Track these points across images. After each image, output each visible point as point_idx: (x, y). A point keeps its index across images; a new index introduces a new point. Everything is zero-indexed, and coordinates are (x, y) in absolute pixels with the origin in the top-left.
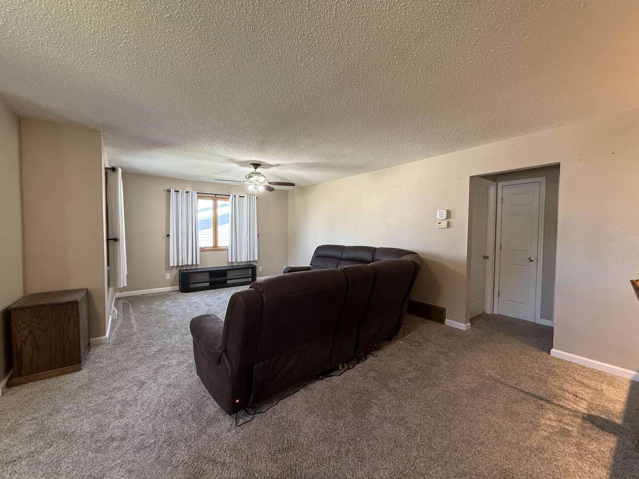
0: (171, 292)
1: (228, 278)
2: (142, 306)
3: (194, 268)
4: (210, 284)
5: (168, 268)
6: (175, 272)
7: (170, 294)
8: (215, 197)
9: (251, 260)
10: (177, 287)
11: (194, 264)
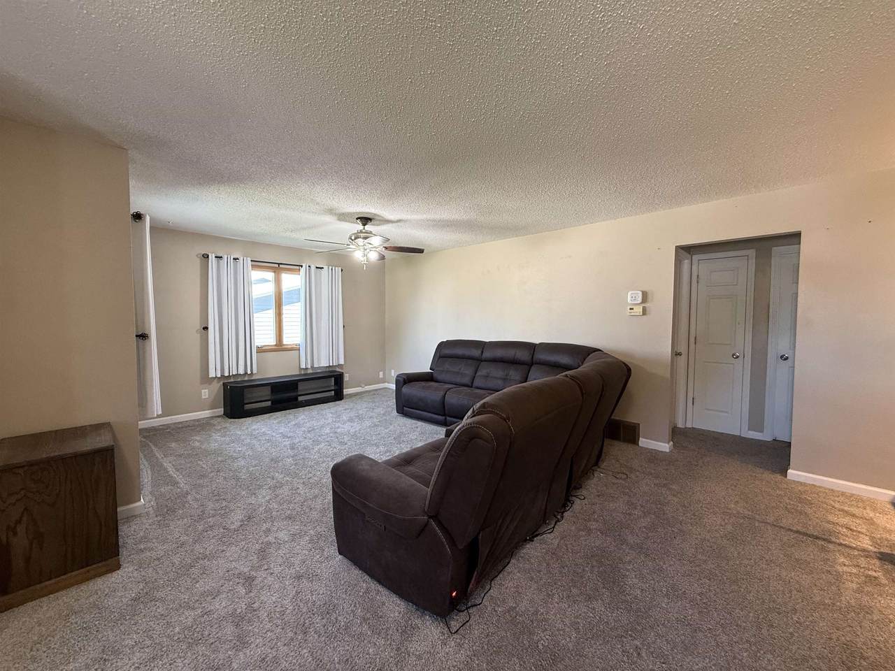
0: (212, 418)
1: (300, 393)
2: (173, 445)
3: (246, 379)
4: (272, 403)
5: (206, 379)
6: (217, 386)
7: (212, 421)
8: (278, 268)
9: (335, 364)
10: (221, 411)
11: (249, 372)
